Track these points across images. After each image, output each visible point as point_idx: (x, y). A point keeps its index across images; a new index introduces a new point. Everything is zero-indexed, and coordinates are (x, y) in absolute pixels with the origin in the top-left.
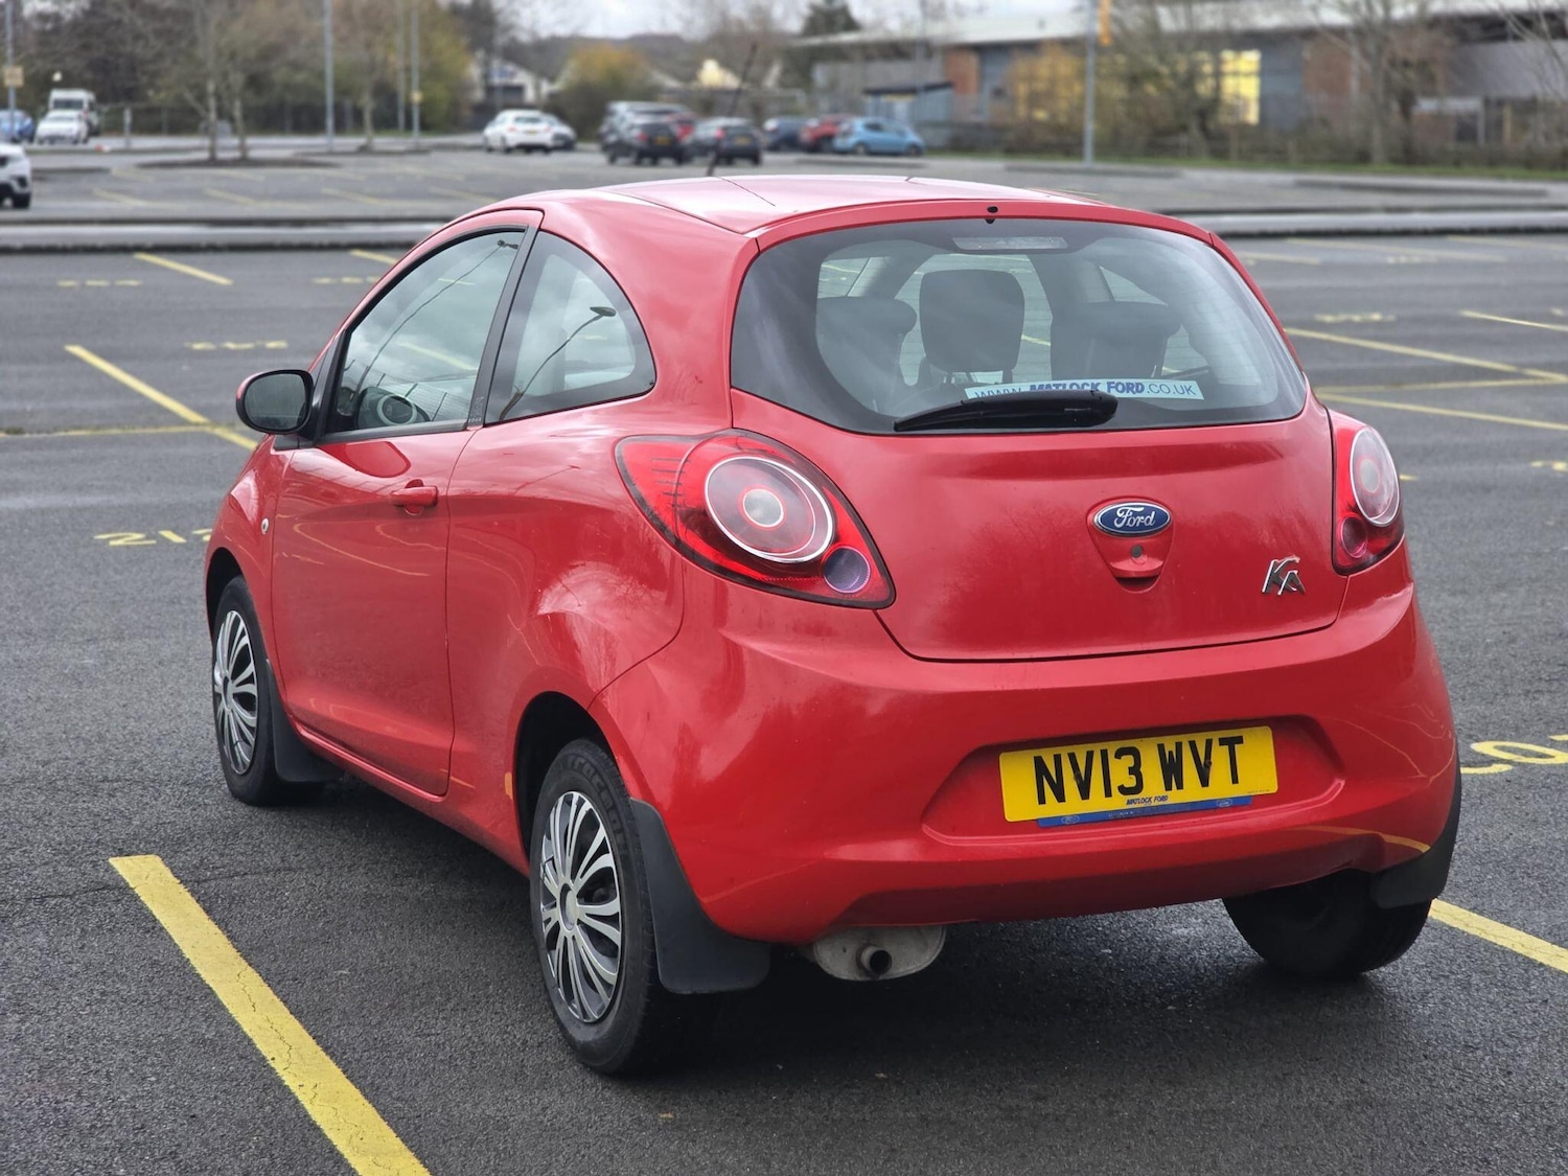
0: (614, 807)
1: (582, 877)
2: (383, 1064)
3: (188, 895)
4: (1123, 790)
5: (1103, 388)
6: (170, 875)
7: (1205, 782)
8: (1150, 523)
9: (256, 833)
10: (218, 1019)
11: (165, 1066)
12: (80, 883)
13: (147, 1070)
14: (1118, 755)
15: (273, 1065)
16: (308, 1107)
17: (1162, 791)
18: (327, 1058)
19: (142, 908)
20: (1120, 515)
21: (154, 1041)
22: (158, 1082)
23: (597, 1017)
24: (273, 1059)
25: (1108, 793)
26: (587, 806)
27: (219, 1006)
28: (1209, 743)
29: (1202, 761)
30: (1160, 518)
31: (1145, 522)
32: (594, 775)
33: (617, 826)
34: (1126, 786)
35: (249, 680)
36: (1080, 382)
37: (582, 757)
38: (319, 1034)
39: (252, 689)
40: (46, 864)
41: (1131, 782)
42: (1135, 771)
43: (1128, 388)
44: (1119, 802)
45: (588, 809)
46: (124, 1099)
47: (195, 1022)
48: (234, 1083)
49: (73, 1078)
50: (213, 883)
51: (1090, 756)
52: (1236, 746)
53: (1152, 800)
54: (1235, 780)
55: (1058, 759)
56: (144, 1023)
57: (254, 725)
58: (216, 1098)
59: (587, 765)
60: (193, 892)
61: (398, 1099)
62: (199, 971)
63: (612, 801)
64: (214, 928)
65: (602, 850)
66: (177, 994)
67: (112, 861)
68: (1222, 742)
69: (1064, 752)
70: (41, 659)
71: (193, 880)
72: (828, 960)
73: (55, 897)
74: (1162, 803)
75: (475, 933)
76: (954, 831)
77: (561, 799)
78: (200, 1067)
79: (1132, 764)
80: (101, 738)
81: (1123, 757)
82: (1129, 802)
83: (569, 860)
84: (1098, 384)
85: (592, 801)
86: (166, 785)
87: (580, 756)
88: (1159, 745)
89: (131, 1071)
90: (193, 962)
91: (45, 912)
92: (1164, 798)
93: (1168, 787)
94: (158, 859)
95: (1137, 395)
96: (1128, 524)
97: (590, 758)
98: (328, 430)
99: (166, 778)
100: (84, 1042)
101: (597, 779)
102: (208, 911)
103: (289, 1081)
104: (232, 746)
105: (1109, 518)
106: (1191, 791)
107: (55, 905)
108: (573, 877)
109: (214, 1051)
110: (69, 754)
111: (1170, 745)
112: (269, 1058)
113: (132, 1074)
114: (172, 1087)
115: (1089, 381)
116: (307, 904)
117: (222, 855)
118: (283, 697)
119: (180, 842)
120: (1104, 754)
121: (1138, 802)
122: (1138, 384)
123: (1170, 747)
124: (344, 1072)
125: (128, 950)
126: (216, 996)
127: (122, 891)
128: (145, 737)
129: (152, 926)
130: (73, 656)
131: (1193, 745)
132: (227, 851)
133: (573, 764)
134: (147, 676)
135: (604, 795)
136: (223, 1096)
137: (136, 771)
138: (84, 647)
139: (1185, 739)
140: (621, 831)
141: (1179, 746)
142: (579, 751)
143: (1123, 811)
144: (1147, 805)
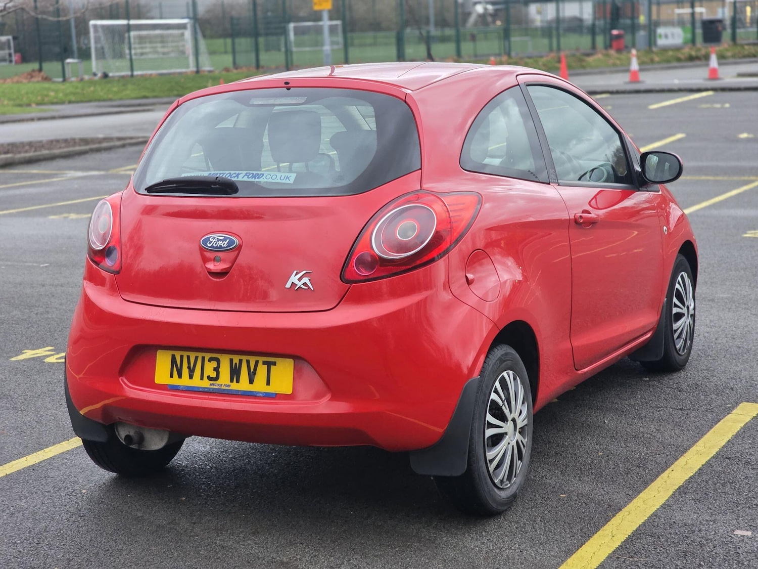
4: (209, 378)
7: (251, 383)
14: (210, 360)
17: (228, 383)
20: (211, 240)
25: (202, 378)
28: (257, 363)
29: (252, 370)
31: (222, 245)
34: (211, 376)
41: (214, 375)
42: (217, 370)
44: (206, 384)
51: (197, 358)
52: (272, 366)
53: (223, 386)
54: (268, 383)
55: (182, 357)
68: (264, 363)
69: (185, 354)
74: (227, 388)
76: (134, 383)
79: (216, 366)
81: (212, 362)
88: (230, 359)
92: (229, 386)
93: (232, 381)
96: (214, 245)
105: (205, 241)
106: (243, 385)
111: (236, 360)
120: (203, 359)
121: (216, 385)
122: (261, 174)
131: (248, 362)
139: (244, 358)
141: (241, 361)
143: (207, 388)
144: (220, 388)
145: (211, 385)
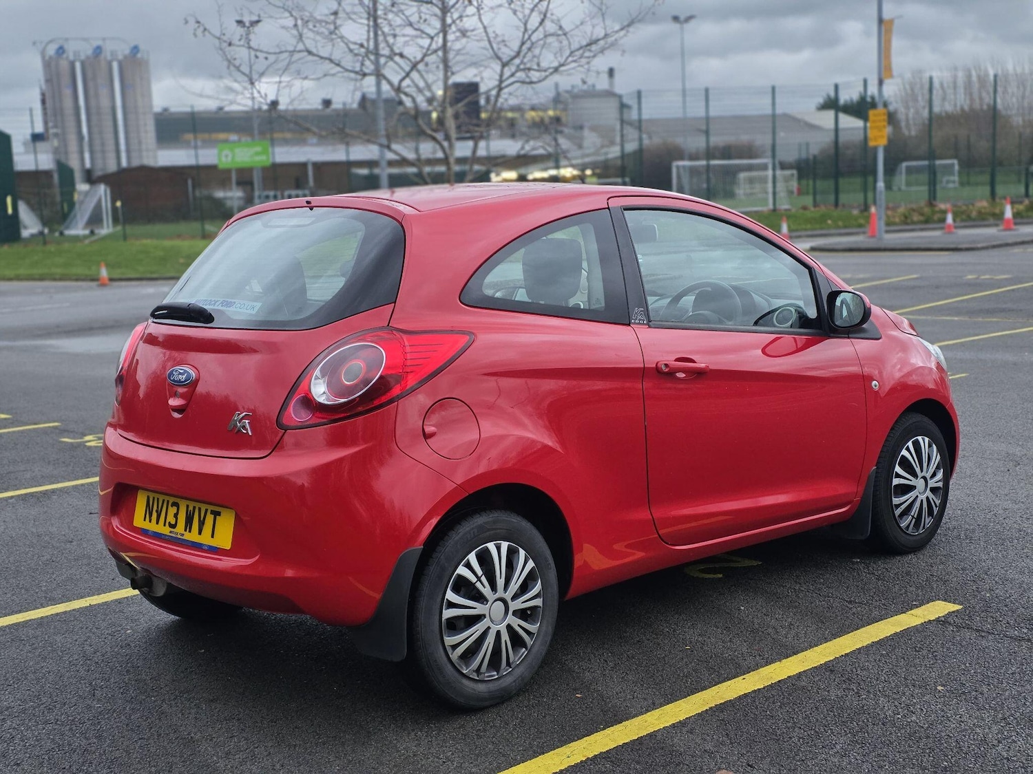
4: (170, 524)
7: (200, 533)
14: (173, 505)
17: (183, 531)
25: (165, 525)
28: (206, 510)
29: (202, 519)
41: (173, 522)
42: (176, 516)
43: (227, 304)
44: (166, 530)
51: (164, 502)
52: (217, 517)
53: (178, 534)
54: (212, 537)
55: (154, 500)
68: (212, 513)
69: (157, 496)
74: (181, 537)
76: (121, 523)
79: (176, 512)
81: (174, 507)
82: (171, 532)
88: (187, 505)
92: (183, 535)
93: (185, 530)
120: (168, 501)
121: (173, 533)
123: (191, 508)
131: (200, 509)
139: (198, 505)
141: (194, 508)
143: (167, 535)
144: (176, 536)
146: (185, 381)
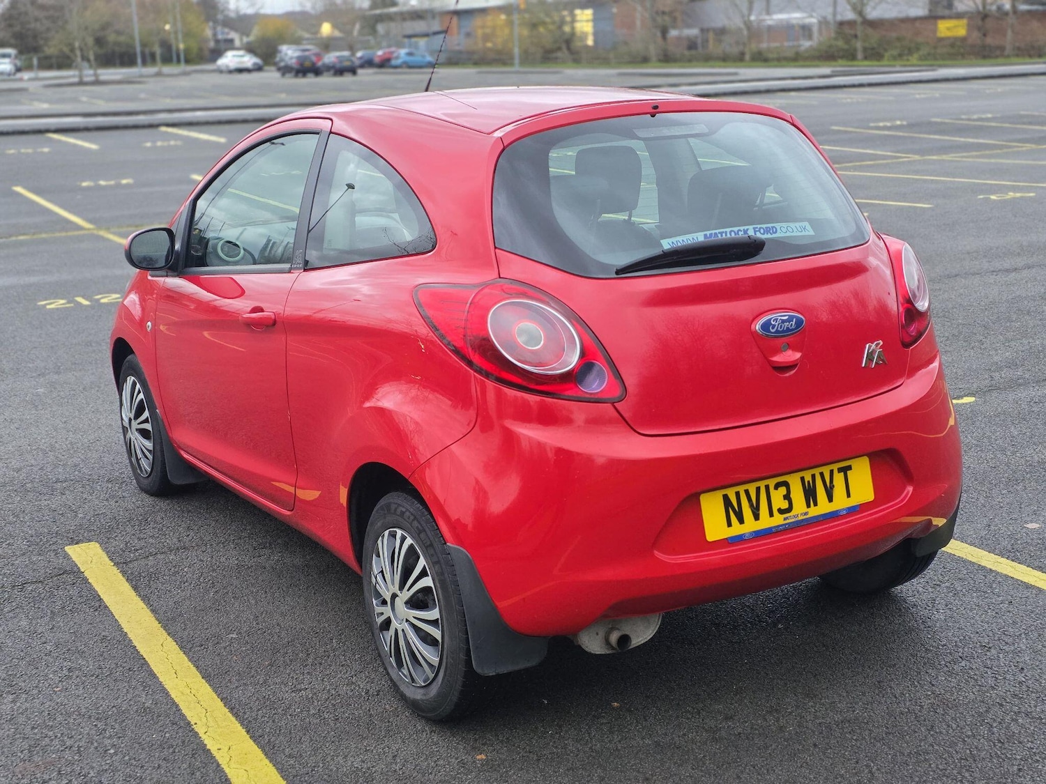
0: (431, 545)
1: (408, 590)
2: (274, 721)
3: (120, 575)
4: (781, 511)
5: (751, 233)
6: (107, 559)
7: (830, 499)
8: (793, 327)
9: (159, 518)
10: (152, 687)
11: (119, 737)
12: (47, 570)
13: (107, 742)
14: (776, 487)
15: (196, 730)
16: (227, 770)
17: (805, 509)
18: (233, 719)
19: (92, 590)
20: (773, 323)
21: (110, 713)
22: (116, 754)
23: (423, 684)
24: (196, 724)
25: (771, 515)
26: (409, 541)
27: (152, 675)
28: (832, 472)
29: (828, 485)
30: (799, 322)
31: (789, 326)
32: (413, 520)
33: (435, 559)
34: (782, 508)
35: (146, 421)
36: (736, 229)
37: (403, 507)
38: (225, 696)
39: (148, 426)
40: (24, 554)
41: (785, 505)
42: (787, 497)
43: (767, 231)
44: (778, 520)
45: (409, 544)
46: (92, 774)
47: (137, 692)
48: (171, 750)
49: (54, 756)
50: (135, 564)
51: (758, 489)
52: (848, 472)
53: (799, 515)
54: (849, 495)
55: (737, 495)
56: (101, 696)
57: (151, 448)
58: (159, 766)
59: (408, 513)
60: (124, 573)
61: (290, 756)
62: (135, 643)
63: (431, 541)
64: (141, 604)
65: (423, 574)
66: (121, 666)
67: (67, 548)
68: (840, 470)
69: (741, 489)
70: (11, 390)
71: (121, 561)
72: (587, 642)
73: (32, 583)
74: (805, 517)
75: (315, 593)
76: (674, 552)
77: (387, 533)
78: (144, 737)
79: (785, 493)
80: (52, 448)
81: (779, 489)
83: (397, 578)
84: (748, 229)
85: (413, 537)
86: (97, 483)
87: (401, 506)
88: (801, 478)
89: (96, 744)
90: (130, 635)
91: (25, 597)
92: (806, 514)
93: (808, 506)
94: (98, 545)
95: (774, 236)
96: (779, 329)
97: (409, 507)
98: (187, 266)
99: (96, 477)
100: (59, 718)
101: (416, 524)
102: (135, 588)
103: (211, 745)
104: (138, 460)
105: (766, 326)
106: (823, 507)
107: (32, 590)
108: (401, 588)
109: (153, 719)
110: (33, 461)
111: (808, 476)
112: (192, 723)
113: (96, 748)
114: (127, 758)
115: (742, 228)
116: (200, 577)
117: (139, 539)
118: (170, 435)
119: (111, 529)
120: (767, 487)
121: (791, 518)
122: (773, 227)
123: (808, 478)
124: (248, 732)
125: (85, 628)
126: (149, 666)
127: (74, 574)
128: (80, 445)
129: (100, 606)
130: (31, 387)
131: (822, 475)
132: (142, 536)
133: (396, 510)
134: (77, 399)
135: (422, 535)
136: (163, 764)
137: (77, 473)
138: (37, 380)
139: (817, 471)
140: (438, 562)
141: (813, 476)
142: (399, 502)
143: (781, 525)
144: (796, 519)
145: (785, 519)
146: (795, 329)
